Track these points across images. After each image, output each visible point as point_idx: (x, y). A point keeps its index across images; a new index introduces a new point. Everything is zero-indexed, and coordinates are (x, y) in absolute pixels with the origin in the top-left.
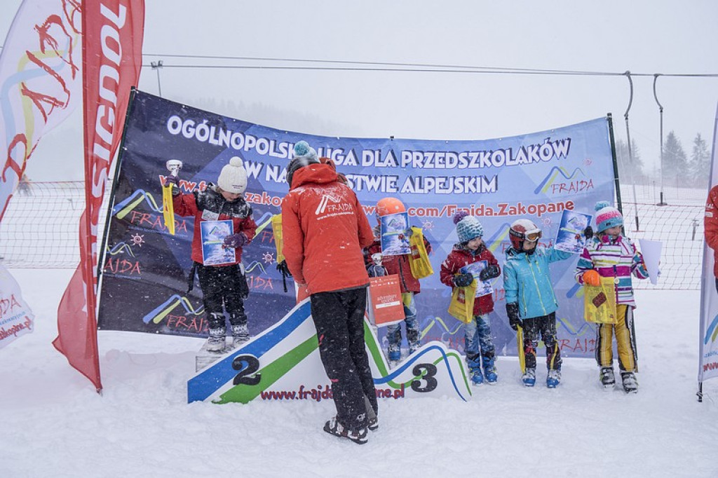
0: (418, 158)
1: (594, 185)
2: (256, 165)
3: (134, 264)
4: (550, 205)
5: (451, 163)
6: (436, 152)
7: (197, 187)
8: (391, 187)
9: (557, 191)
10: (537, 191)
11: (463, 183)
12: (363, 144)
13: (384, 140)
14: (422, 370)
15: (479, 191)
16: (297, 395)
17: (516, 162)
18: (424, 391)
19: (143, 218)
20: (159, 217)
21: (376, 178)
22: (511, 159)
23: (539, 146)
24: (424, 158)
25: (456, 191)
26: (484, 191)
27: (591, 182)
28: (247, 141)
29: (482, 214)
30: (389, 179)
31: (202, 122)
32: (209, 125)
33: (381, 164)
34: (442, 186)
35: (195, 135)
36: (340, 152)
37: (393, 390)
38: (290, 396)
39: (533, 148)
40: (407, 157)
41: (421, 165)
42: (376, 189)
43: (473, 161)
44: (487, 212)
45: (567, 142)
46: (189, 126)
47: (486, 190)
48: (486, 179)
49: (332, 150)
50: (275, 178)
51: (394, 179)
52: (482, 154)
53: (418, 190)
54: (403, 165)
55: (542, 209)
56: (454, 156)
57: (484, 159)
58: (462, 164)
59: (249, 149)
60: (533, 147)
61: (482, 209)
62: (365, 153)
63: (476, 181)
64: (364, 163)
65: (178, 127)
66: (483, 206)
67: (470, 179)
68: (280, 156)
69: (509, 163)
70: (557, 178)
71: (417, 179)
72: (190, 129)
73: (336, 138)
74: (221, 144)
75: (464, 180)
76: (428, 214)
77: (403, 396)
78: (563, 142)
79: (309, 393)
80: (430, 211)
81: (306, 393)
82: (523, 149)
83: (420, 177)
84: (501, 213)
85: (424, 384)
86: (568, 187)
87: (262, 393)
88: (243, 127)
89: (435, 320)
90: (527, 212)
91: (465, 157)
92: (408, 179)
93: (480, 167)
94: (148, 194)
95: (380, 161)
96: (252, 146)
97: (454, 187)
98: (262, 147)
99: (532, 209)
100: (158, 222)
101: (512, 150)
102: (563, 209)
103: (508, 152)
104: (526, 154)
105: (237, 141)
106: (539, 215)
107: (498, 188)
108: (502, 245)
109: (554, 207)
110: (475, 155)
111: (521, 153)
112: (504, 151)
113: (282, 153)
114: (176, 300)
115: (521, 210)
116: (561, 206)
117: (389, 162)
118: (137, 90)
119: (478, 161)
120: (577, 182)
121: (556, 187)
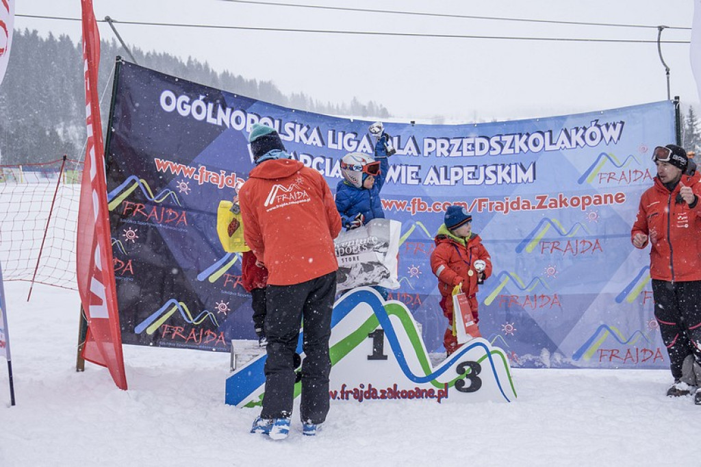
0: (443, 146)
1: (651, 175)
3: (126, 263)
4: (595, 196)
5: (481, 149)
6: (463, 138)
7: (196, 172)
8: (412, 178)
9: (605, 181)
10: (581, 181)
11: (495, 173)
13: (405, 125)
14: (467, 368)
15: (514, 181)
16: (339, 395)
17: (557, 147)
18: (468, 391)
19: (137, 209)
20: (155, 207)
21: (395, 168)
22: (551, 143)
23: (585, 129)
24: (450, 145)
25: (487, 182)
26: (520, 181)
27: (647, 172)
28: (249, 121)
29: (518, 208)
30: (410, 169)
31: (198, 98)
32: (206, 102)
34: (471, 176)
35: (191, 113)
36: (353, 136)
37: (436, 390)
39: (577, 132)
40: (430, 145)
41: (446, 154)
42: (395, 179)
43: (507, 146)
44: (523, 206)
45: (619, 126)
46: (184, 102)
47: (522, 180)
48: (522, 166)
49: (344, 134)
51: (416, 169)
52: (517, 137)
53: (443, 182)
54: (426, 154)
55: (587, 201)
56: (485, 141)
57: (519, 143)
58: (494, 149)
60: (577, 129)
61: (518, 202)
63: (510, 169)
65: (171, 102)
66: (518, 199)
67: (504, 167)
68: (286, 138)
69: (548, 147)
70: (605, 166)
71: (442, 171)
72: (185, 106)
73: (349, 120)
74: (220, 123)
75: (497, 168)
77: (447, 397)
78: (614, 126)
79: (351, 392)
81: (348, 393)
82: (566, 131)
83: (446, 167)
84: (540, 206)
85: (468, 383)
86: (618, 176)
88: (245, 104)
90: (570, 205)
91: (497, 142)
92: (432, 169)
93: (514, 153)
94: (143, 181)
97: (486, 176)
99: (575, 202)
100: (154, 213)
101: (553, 133)
102: (611, 202)
103: (547, 135)
104: (569, 138)
105: (238, 121)
106: (583, 209)
107: (536, 177)
108: (542, 244)
109: (600, 200)
110: (509, 139)
111: (563, 136)
112: (543, 134)
113: (288, 135)
114: (172, 305)
115: (563, 202)
116: (609, 198)
117: (410, 150)
118: (123, 61)
119: (512, 146)
120: (630, 171)
121: (603, 176)
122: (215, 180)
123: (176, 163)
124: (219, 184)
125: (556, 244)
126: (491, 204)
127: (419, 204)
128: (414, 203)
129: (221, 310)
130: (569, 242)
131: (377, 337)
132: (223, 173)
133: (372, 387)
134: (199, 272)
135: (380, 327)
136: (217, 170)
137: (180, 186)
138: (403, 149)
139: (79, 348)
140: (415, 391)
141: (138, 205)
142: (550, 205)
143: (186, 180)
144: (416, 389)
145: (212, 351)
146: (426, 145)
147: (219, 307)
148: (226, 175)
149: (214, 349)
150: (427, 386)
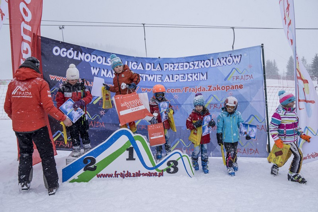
0: (171, 66)
1: (253, 77)
2: (96, 69)
4: (231, 86)
5: (186, 67)
6: (179, 63)
8: (159, 80)
9: (235, 79)
10: (226, 79)
11: (192, 76)
12: (146, 60)
13: (156, 59)
15: (199, 80)
16: (114, 175)
17: (216, 66)
18: (172, 173)
21: (152, 76)
22: (213, 64)
23: (226, 58)
24: (174, 66)
25: (189, 80)
26: (201, 80)
28: (92, 58)
29: (201, 91)
30: (158, 76)
31: (70, 49)
32: (74, 50)
33: (154, 70)
34: (182, 78)
35: (67, 55)
36: (135, 63)
37: (158, 173)
38: (110, 176)
39: (223, 59)
40: (166, 66)
41: (173, 70)
42: (152, 80)
43: (196, 66)
44: (203, 90)
45: (240, 56)
46: (64, 51)
47: (202, 79)
48: (202, 74)
49: (132, 62)
50: (105, 75)
51: (160, 76)
52: (200, 62)
53: (171, 81)
54: (165, 70)
55: (228, 88)
56: (187, 64)
57: (201, 64)
58: (191, 67)
59: (93, 61)
61: (201, 88)
62: (147, 64)
63: (197, 75)
64: (147, 69)
65: (57, 51)
66: (201, 87)
67: (195, 74)
68: (108, 64)
69: (212, 66)
70: (235, 73)
71: (171, 76)
72: (64, 53)
73: (134, 57)
74: (79, 59)
75: (192, 75)
76: (176, 92)
77: (163, 175)
78: (238, 56)
79: (119, 174)
80: (177, 90)
81: (118, 174)
82: (219, 59)
83: (172, 75)
84: (209, 90)
85: (172, 170)
86: (240, 77)
87: (97, 175)
88: (90, 51)
89: (180, 141)
90: (221, 89)
91: (192, 64)
92: (167, 76)
93: (199, 68)
95: (154, 68)
96: (94, 60)
97: (188, 78)
98: (99, 60)
99: (223, 88)
101: (214, 60)
102: (238, 88)
103: (211, 61)
104: (220, 62)
105: (87, 58)
106: (227, 91)
107: (208, 78)
108: (210, 105)
109: (233, 87)
110: (197, 63)
111: (218, 61)
112: (210, 60)
113: (109, 63)
114: (59, 133)
115: (218, 88)
116: (237, 86)
117: (158, 68)
118: (36, 35)
119: (198, 65)
120: (245, 76)
121: (234, 77)
123: (59, 77)
125: (216, 105)
126: (190, 89)
130: (221, 104)
131: (131, 150)
133: (129, 172)
135: (132, 146)
138: (155, 68)
140: (148, 173)
142: (213, 90)
144: (149, 172)
146: (165, 66)
150: (154, 171)
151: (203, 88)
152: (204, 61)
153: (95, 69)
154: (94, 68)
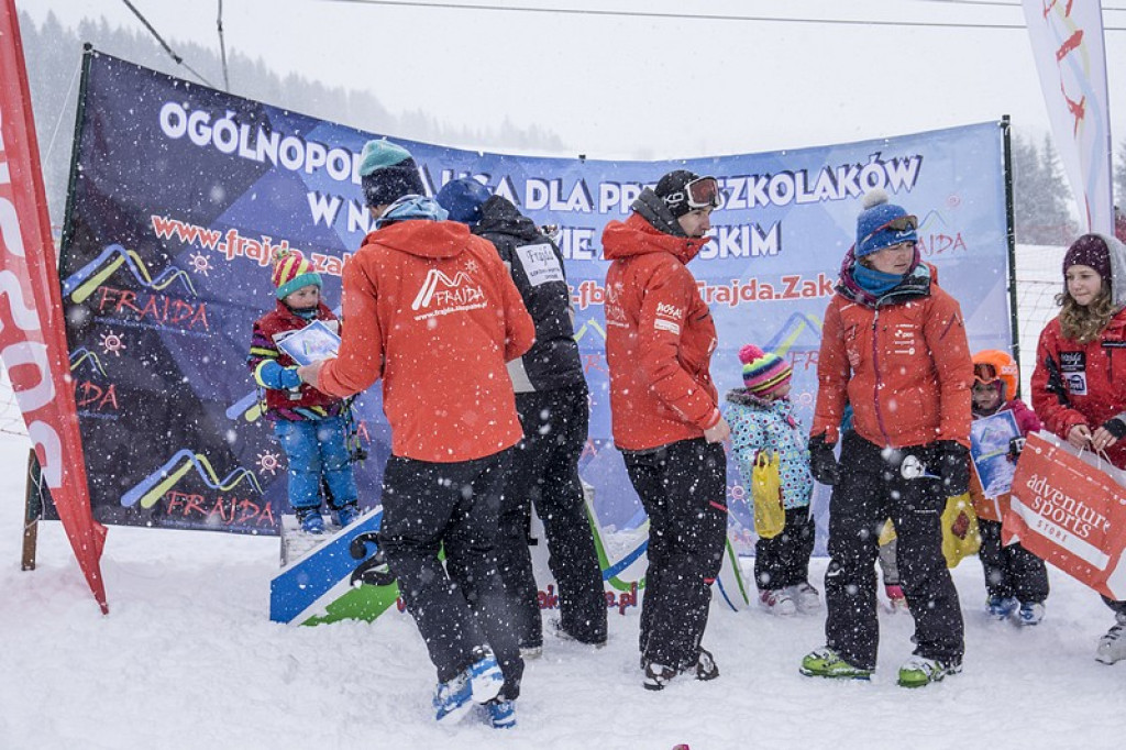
0: (631, 195)
1: (965, 242)
2: (329, 199)
3: (105, 391)
7: (223, 240)
8: (582, 249)
11: (716, 239)
12: (526, 166)
13: (569, 162)
15: (746, 253)
17: (815, 197)
19: (123, 301)
20: (153, 297)
22: (806, 191)
23: (860, 167)
26: (755, 252)
27: (959, 238)
28: (310, 154)
29: (753, 297)
30: (578, 234)
31: (224, 116)
32: (237, 122)
33: (561, 206)
35: (212, 140)
37: (617, 594)
39: (847, 171)
40: (610, 195)
43: (736, 194)
44: (762, 293)
45: (914, 163)
46: (200, 123)
47: (760, 251)
48: (758, 227)
50: (365, 225)
51: (587, 234)
52: (751, 180)
54: (604, 209)
57: (755, 190)
59: (315, 169)
60: (847, 168)
61: (753, 288)
62: (531, 185)
63: (740, 234)
64: (530, 204)
65: (179, 122)
66: (753, 282)
67: (730, 229)
69: (801, 197)
72: (202, 128)
73: (477, 153)
74: (261, 158)
75: (718, 231)
78: (907, 161)
84: (789, 294)
88: (304, 126)
93: (747, 207)
94: (131, 253)
95: (559, 200)
96: (319, 163)
98: (338, 165)
100: (151, 307)
101: (809, 173)
103: (800, 177)
104: (836, 189)
105: (291, 153)
107: (783, 245)
108: (791, 354)
110: (738, 184)
111: (825, 179)
112: (792, 175)
114: (185, 459)
115: (825, 288)
117: (578, 202)
118: (95, 51)
119: (744, 196)
120: (932, 237)
122: (254, 252)
123: (187, 224)
124: (261, 259)
126: (709, 291)
127: (593, 291)
128: (584, 289)
129: (266, 466)
132: (267, 240)
134: (229, 404)
136: (256, 235)
137: (196, 263)
138: (566, 201)
139: (26, 531)
141: (125, 293)
142: (804, 292)
143: (204, 252)
145: (251, 533)
146: (604, 195)
147: (263, 462)
148: (272, 244)
149: (255, 532)
151: (762, 286)
152: (768, 177)
153: (323, 199)
154: (318, 198)
